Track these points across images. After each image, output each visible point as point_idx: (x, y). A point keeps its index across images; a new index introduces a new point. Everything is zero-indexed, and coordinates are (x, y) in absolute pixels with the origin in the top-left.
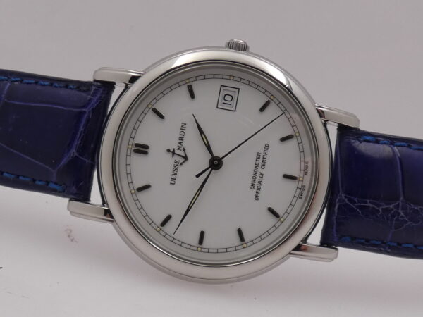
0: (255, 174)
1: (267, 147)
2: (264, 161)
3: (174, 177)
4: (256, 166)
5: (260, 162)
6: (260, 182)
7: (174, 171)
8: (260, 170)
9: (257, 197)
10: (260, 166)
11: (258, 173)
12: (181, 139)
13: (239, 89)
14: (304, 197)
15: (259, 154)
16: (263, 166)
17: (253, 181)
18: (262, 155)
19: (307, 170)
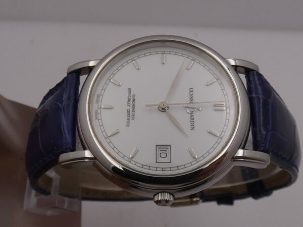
0: (134, 105)
1: (128, 124)
2: (129, 114)
3: (191, 93)
4: (134, 110)
5: (131, 113)
6: (129, 100)
7: (192, 97)
8: (131, 108)
9: (130, 90)
10: (131, 111)
11: (131, 106)
12: (192, 119)
13: (157, 162)
14: (96, 96)
15: (133, 119)
16: (128, 111)
17: (134, 100)
18: (131, 118)
19: (96, 114)
